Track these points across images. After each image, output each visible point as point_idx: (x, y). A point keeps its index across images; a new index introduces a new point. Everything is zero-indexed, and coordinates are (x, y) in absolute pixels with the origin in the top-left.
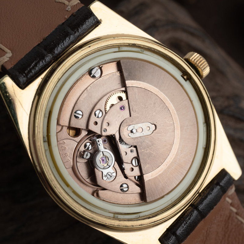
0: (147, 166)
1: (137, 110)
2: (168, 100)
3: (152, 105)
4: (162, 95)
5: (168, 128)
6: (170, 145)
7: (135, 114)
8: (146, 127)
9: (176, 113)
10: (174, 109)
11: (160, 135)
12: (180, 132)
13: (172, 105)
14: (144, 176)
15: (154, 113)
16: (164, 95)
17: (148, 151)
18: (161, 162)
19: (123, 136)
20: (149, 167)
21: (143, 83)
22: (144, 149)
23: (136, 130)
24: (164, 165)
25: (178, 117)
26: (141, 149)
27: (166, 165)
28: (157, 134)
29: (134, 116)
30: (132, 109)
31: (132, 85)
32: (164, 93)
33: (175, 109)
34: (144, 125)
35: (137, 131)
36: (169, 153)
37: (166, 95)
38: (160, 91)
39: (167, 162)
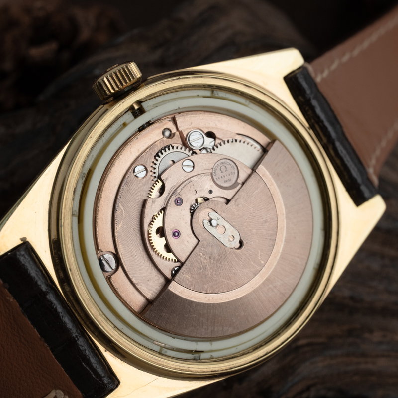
0: (187, 276)
1: (240, 206)
2: (284, 235)
3: (262, 220)
4: (282, 223)
5: (252, 263)
6: (236, 283)
7: (234, 207)
8: (230, 234)
9: (278, 257)
10: (281, 251)
11: (236, 261)
12: (261, 283)
13: (282, 246)
14: (173, 281)
15: (254, 231)
16: (285, 226)
17: (205, 261)
18: (207, 290)
19: (197, 214)
20: (188, 279)
21: (276, 187)
22: (204, 254)
23: (218, 225)
24: (206, 297)
25: (276, 266)
26: (200, 251)
27: (209, 300)
28: (234, 256)
29: (232, 208)
30: (237, 199)
31: (263, 175)
32: (287, 224)
33: (282, 253)
34: (231, 231)
35: (216, 227)
36: (225, 290)
37: (287, 228)
38: (285, 215)
39: (213, 298)
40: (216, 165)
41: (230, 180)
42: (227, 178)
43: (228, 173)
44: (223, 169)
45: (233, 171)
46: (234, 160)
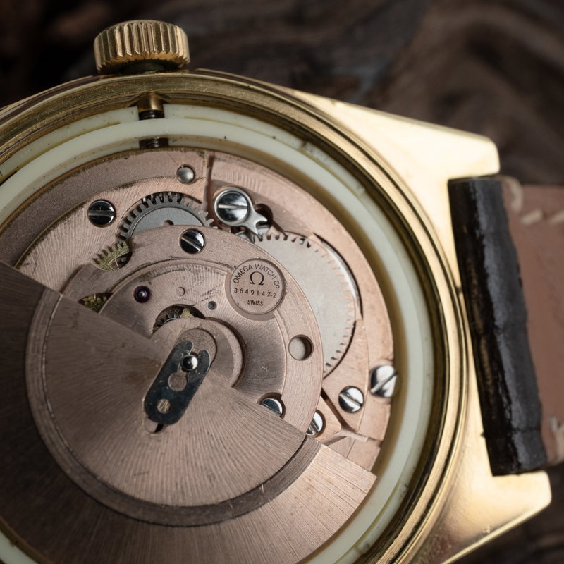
40: (247, 264)
41: (260, 303)
42: (256, 298)
43: (261, 288)
44: (257, 278)
45: (274, 290)
46: (284, 272)
